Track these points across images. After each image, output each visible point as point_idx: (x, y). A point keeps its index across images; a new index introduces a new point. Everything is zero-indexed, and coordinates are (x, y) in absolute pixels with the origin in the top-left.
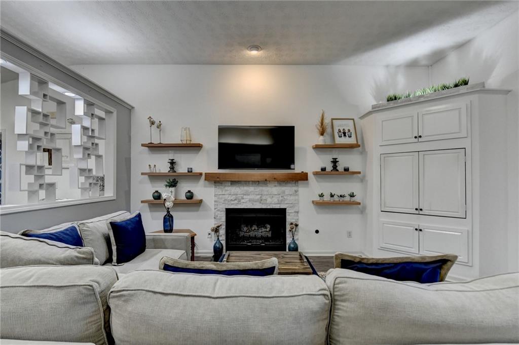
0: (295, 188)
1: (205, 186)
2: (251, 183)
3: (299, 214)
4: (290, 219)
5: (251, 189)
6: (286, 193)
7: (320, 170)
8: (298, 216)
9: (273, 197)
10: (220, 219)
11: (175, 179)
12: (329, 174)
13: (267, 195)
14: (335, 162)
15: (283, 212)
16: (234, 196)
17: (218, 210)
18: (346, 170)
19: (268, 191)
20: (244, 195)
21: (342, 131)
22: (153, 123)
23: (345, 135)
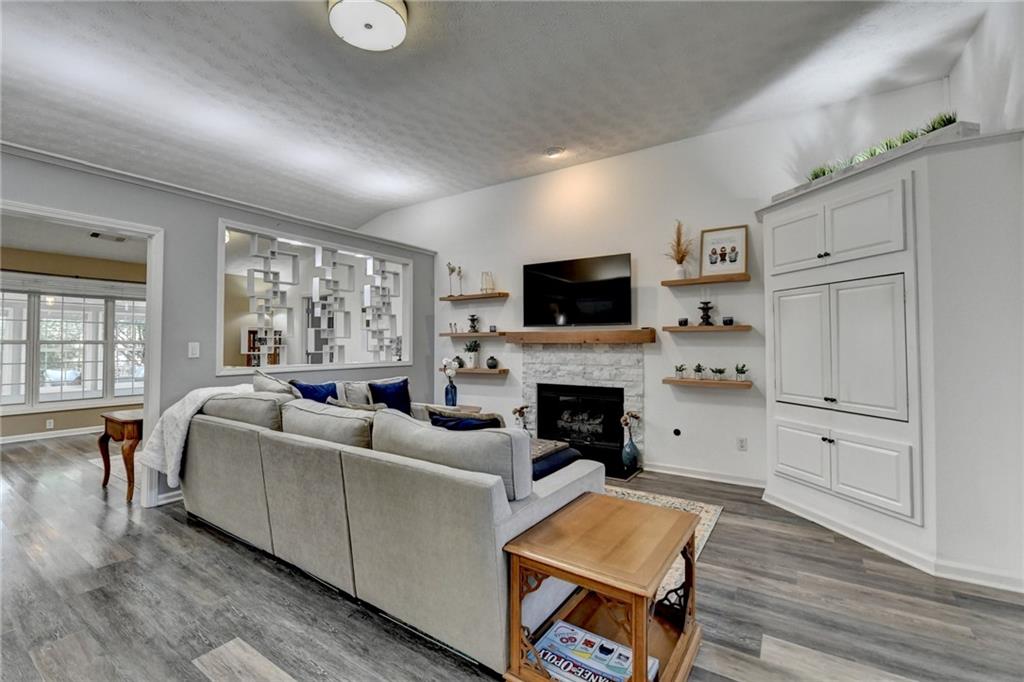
0: (639, 356)
1: (512, 351)
2: (570, 346)
3: (645, 400)
4: (629, 406)
5: (570, 355)
6: (624, 363)
7: (677, 325)
8: (643, 402)
9: (602, 369)
10: (530, 398)
11: (476, 342)
12: (694, 332)
13: (593, 365)
14: (706, 308)
15: (618, 393)
16: (547, 366)
17: (528, 386)
18: (729, 322)
19: (594, 359)
20: (561, 364)
21: (719, 252)
22: (452, 270)
23: (723, 259)
